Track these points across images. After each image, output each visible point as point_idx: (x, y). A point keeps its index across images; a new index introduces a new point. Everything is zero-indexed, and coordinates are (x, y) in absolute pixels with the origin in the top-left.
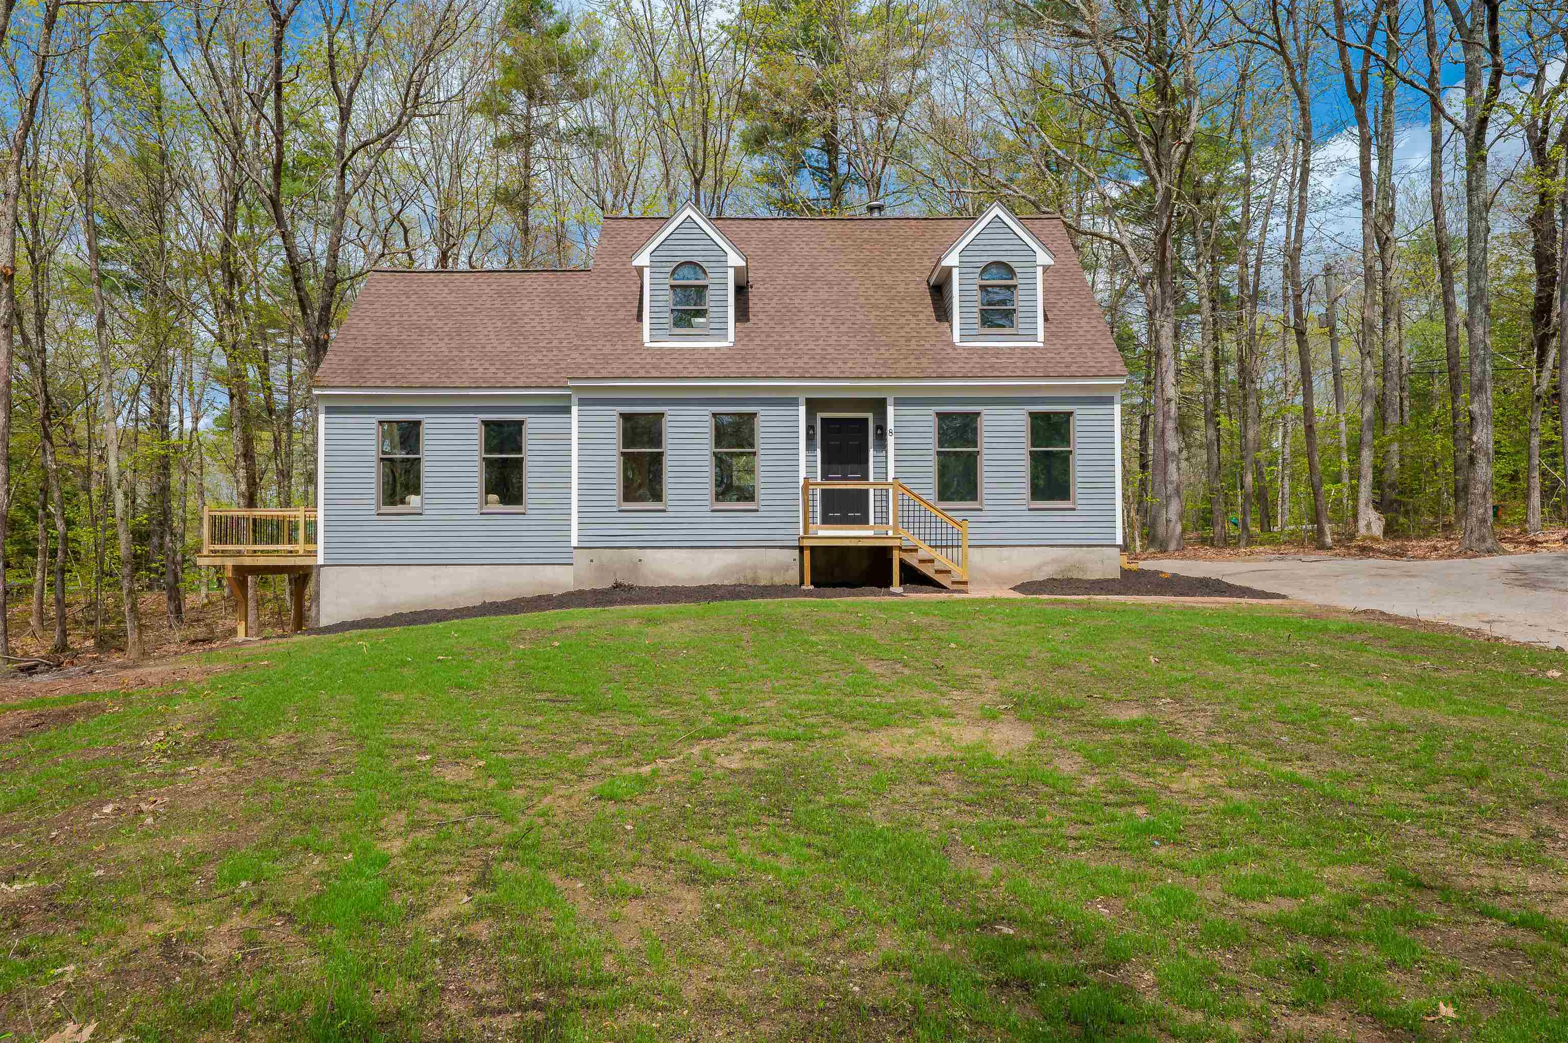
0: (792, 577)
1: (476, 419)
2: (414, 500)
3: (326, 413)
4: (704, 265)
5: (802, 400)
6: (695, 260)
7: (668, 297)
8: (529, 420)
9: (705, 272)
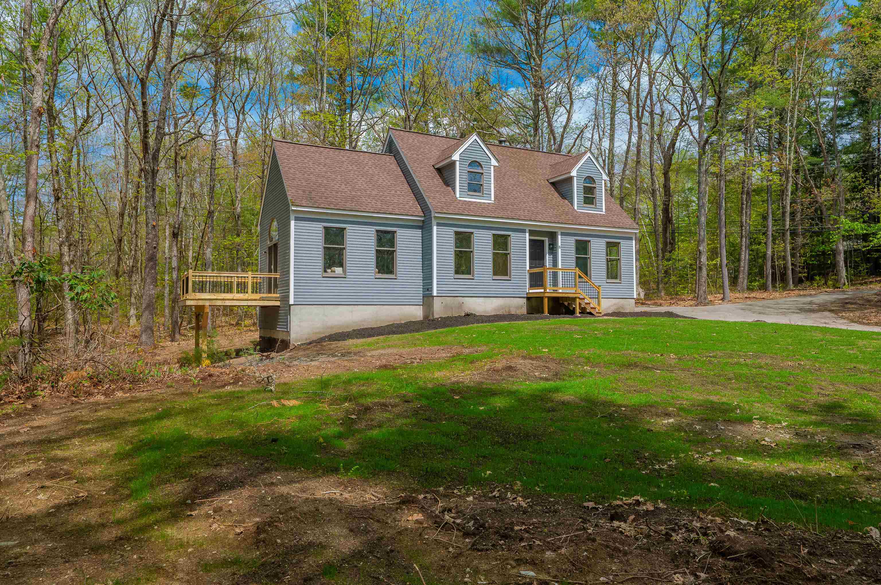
0: (524, 311)
1: (373, 229)
2: (338, 270)
3: (295, 220)
4: (482, 163)
5: (527, 231)
6: (478, 160)
7: (466, 176)
8: (398, 231)
9: (482, 167)
